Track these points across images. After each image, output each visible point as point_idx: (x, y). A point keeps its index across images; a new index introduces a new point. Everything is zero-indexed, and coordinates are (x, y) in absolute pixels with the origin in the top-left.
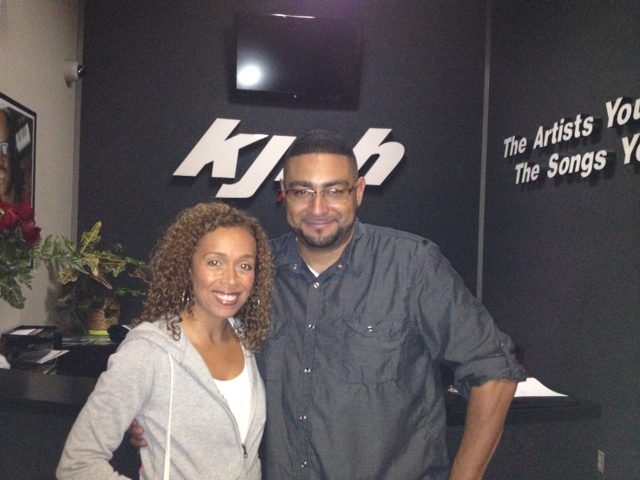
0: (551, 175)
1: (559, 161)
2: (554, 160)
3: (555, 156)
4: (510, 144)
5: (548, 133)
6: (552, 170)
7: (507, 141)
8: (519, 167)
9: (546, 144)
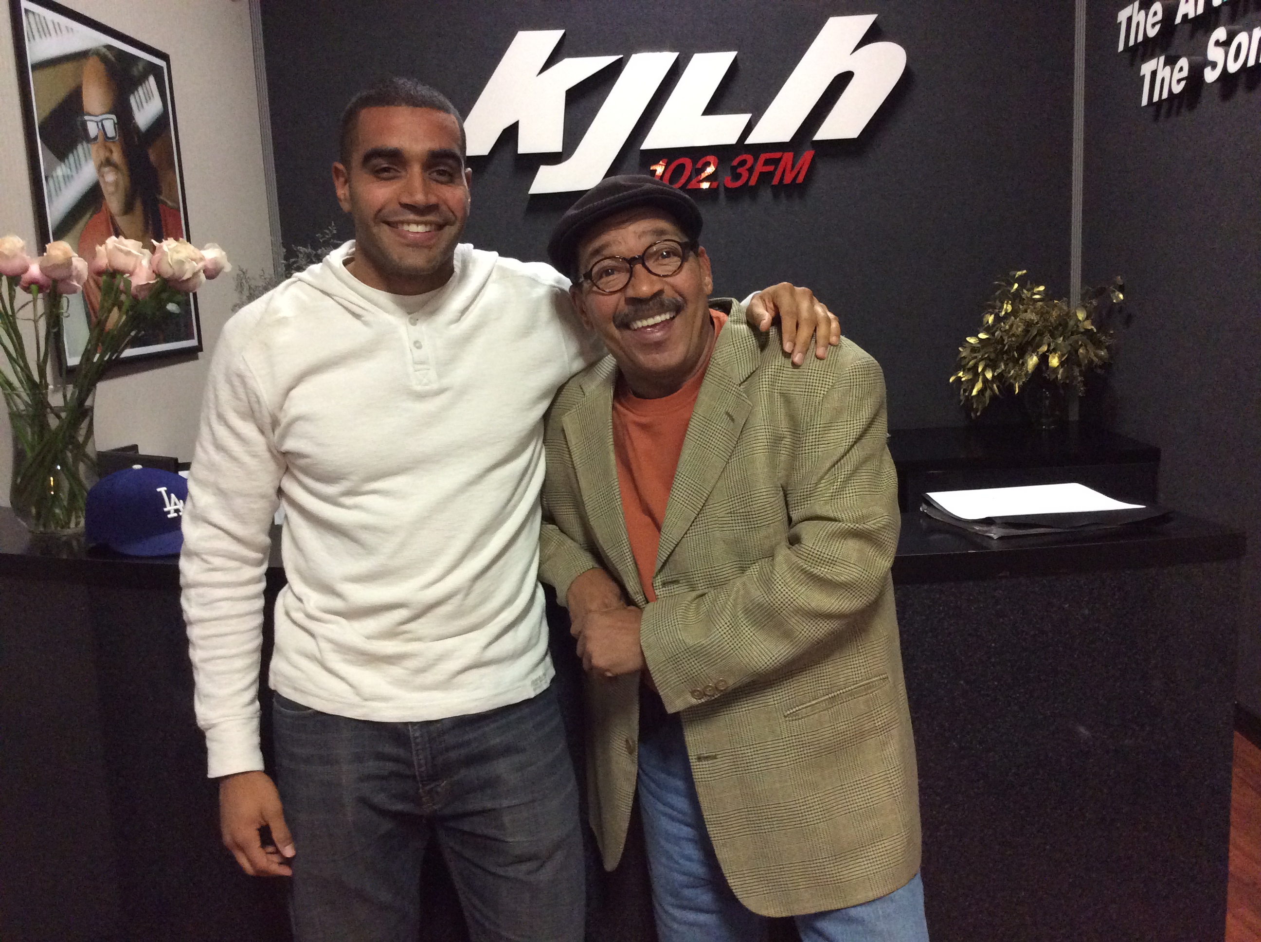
1: (1226, 44)
2: (1217, 43)
3: (1220, 34)
4: (1130, 19)
6: (1214, 65)
7: (1122, 16)
8: (1146, 69)
9: (1200, 10)
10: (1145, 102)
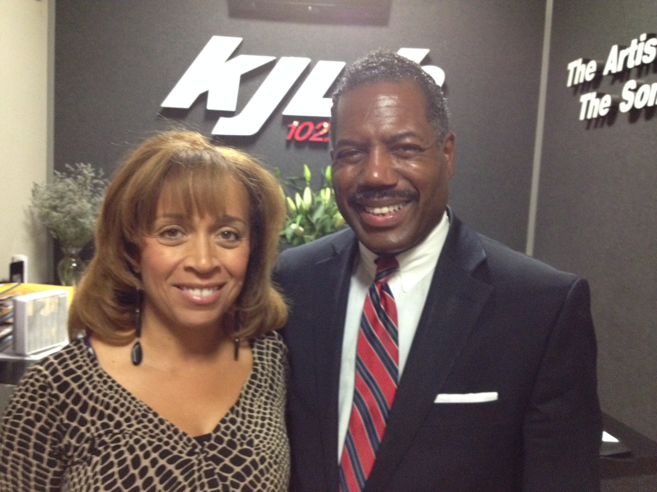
0: (624, 108)
1: (635, 90)
2: (630, 90)
3: (632, 84)
4: (575, 69)
5: (624, 53)
6: (626, 102)
7: (571, 66)
8: (584, 98)
9: (620, 69)
10: (582, 117)
